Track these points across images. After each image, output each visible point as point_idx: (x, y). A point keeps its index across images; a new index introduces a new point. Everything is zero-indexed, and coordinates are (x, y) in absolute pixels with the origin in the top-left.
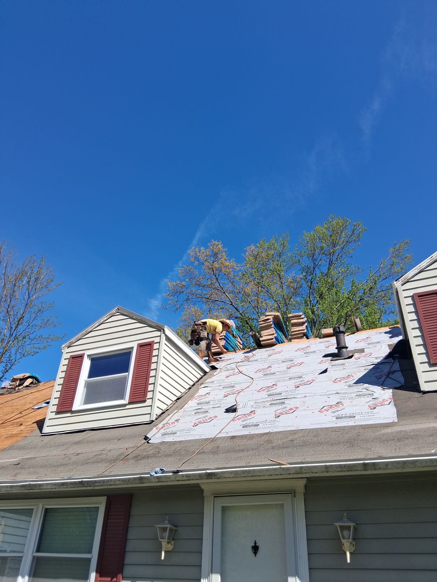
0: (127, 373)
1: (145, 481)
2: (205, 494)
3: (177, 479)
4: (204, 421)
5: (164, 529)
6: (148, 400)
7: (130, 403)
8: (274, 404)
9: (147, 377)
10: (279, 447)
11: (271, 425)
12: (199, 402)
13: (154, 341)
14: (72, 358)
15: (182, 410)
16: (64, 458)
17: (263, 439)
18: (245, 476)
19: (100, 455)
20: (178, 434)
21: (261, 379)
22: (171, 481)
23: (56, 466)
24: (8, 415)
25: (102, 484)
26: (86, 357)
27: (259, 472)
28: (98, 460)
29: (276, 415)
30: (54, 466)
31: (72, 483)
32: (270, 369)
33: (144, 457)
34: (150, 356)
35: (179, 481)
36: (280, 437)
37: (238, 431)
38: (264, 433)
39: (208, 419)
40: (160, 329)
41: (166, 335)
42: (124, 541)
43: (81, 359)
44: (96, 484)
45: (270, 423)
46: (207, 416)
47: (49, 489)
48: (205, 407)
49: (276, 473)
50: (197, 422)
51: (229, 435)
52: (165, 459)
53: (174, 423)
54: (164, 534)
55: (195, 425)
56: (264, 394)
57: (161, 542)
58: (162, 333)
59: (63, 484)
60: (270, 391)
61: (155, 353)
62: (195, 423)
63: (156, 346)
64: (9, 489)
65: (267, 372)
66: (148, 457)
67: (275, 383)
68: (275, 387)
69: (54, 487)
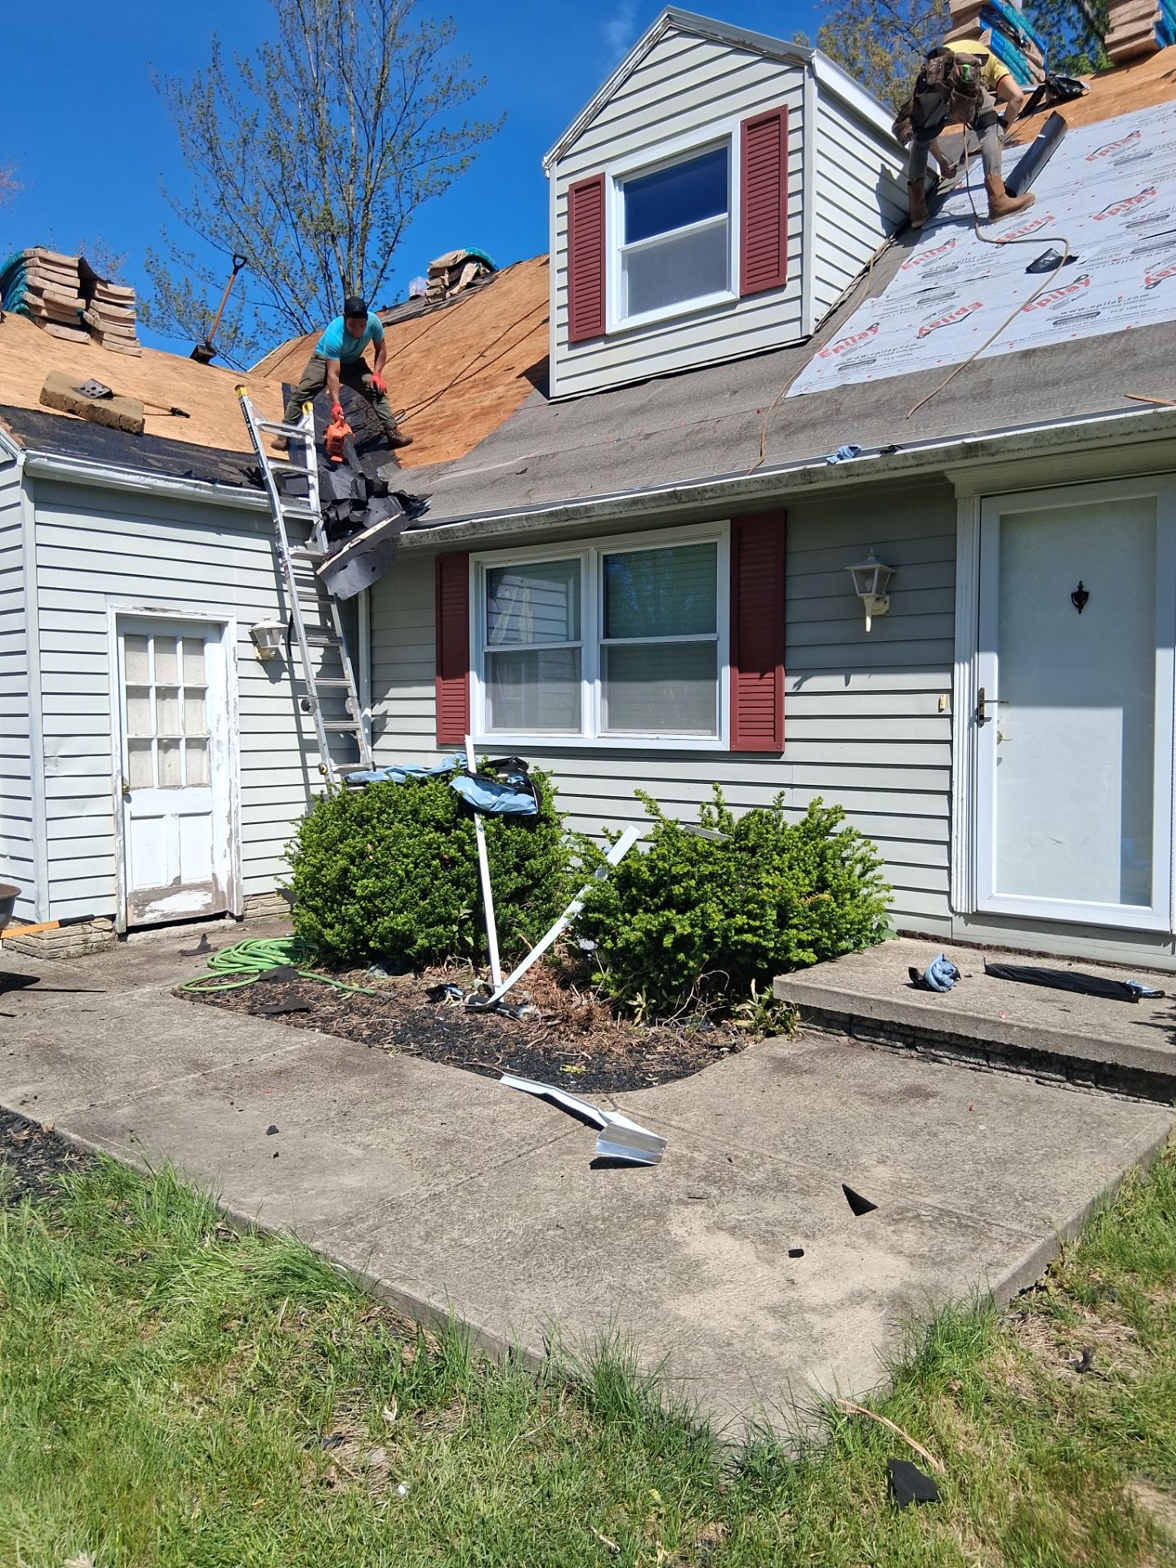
0: (725, 215)
1: (815, 479)
2: (958, 493)
3: (892, 465)
4: (945, 320)
5: (869, 574)
6: (789, 284)
7: (745, 297)
8: (1144, 250)
9: (781, 218)
10: (1154, 365)
11: (1134, 310)
12: (927, 269)
13: (785, 106)
14: (577, 191)
15: (883, 297)
16: (620, 448)
17: (1110, 347)
18: (1061, 441)
19: (698, 432)
20: (880, 361)
21: (1106, 177)
22: (879, 471)
23: (609, 466)
24: (456, 365)
25: (719, 493)
26: (609, 183)
27: (1098, 429)
28: (696, 443)
29: (1147, 280)
30: (604, 467)
31: (653, 498)
32: (1135, 140)
33: (805, 426)
34: (781, 155)
35: (895, 469)
36: (1157, 337)
37: (1041, 335)
38: (1115, 334)
39: (957, 313)
40: (799, 63)
41: (819, 82)
42: (781, 602)
43: (598, 192)
44: (707, 495)
45: (1129, 306)
46: (951, 307)
47: (606, 515)
48: (946, 282)
49: (1142, 428)
50: (926, 325)
51: (1015, 350)
52: (856, 425)
53: (865, 334)
54: (868, 584)
55: (924, 333)
56: (1114, 223)
57: (862, 599)
58: (807, 75)
59: (635, 502)
60: (1132, 212)
61: (793, 141)
62: (922, 329)
63: (794, 121)
64: (525, 523)
65: (1126, 154)
66: (814, 425)
67: (1148, 185)
68: (1149, 197)
69: (616, 510)
